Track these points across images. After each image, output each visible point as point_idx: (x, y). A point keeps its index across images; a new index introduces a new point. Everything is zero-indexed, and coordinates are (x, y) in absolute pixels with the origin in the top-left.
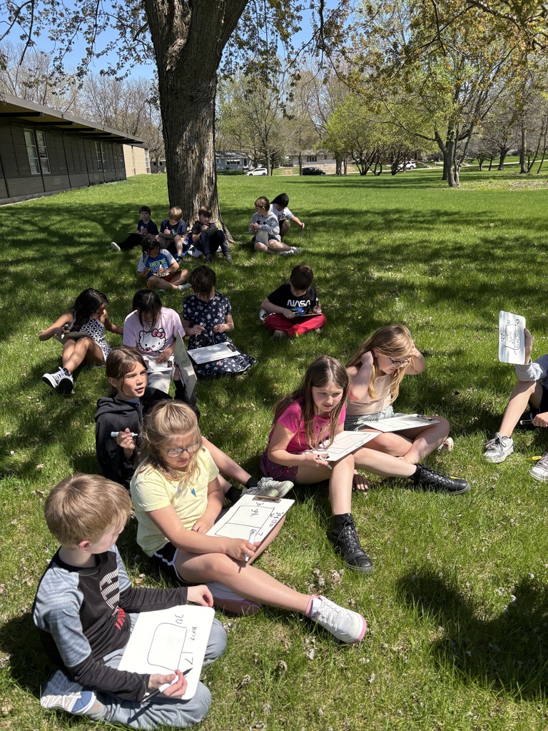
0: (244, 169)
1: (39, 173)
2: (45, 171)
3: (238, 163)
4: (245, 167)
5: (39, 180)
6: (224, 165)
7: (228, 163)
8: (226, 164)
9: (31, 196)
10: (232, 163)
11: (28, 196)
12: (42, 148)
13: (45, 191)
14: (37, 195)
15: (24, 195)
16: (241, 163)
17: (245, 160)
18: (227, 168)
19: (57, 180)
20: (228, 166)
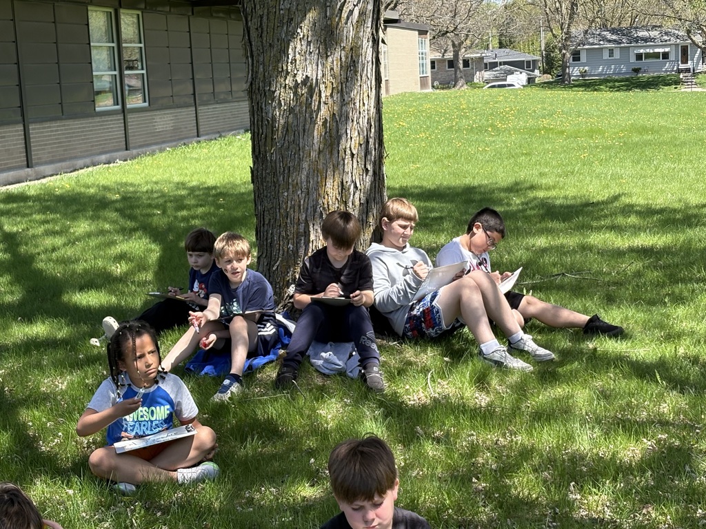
0: (679, 71)
1: (119, 107)
2: (135, 102)
3: (666, 56)
4: (682, 66)
5: (116, 124)
6: (627, 62)
7: (639, 57)
8: (633, 59)
9: (88, 161)
10: (648, 56)
11: (80, 162)
12: (132, 47)
13: (128, 146)
14: (103, 157)
15: (67, 159)
16: (672, 57)
17: (685, 50)
18: (637, 71)
19: (164, 121)
20: (638, 64)
